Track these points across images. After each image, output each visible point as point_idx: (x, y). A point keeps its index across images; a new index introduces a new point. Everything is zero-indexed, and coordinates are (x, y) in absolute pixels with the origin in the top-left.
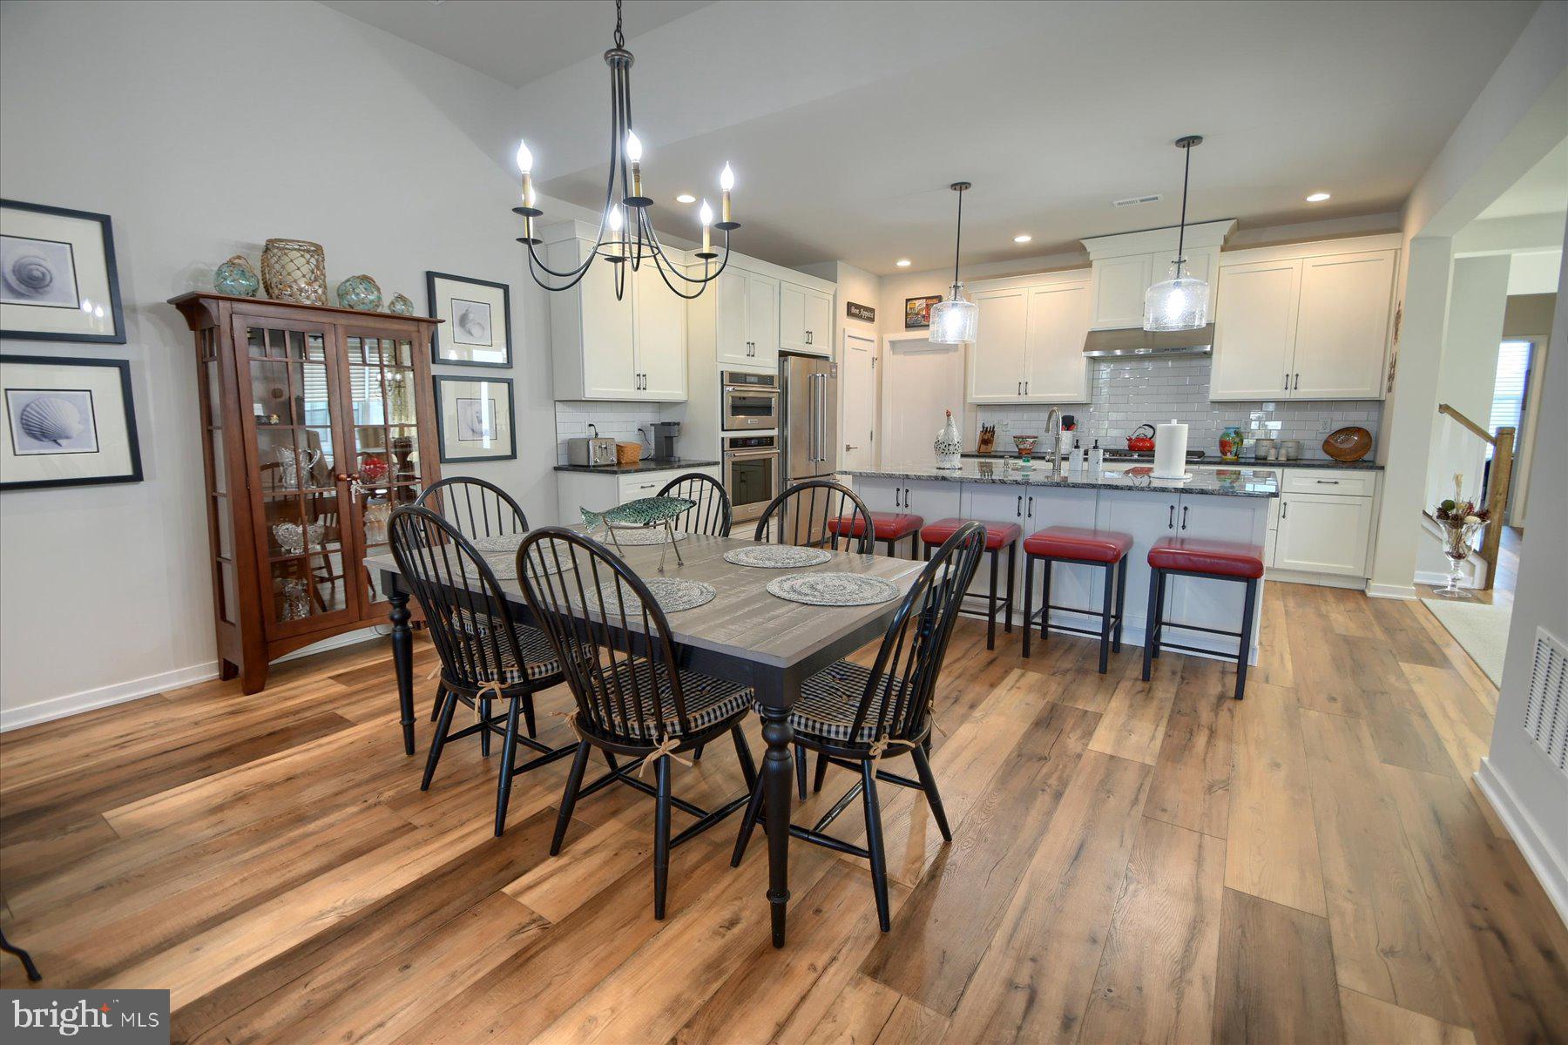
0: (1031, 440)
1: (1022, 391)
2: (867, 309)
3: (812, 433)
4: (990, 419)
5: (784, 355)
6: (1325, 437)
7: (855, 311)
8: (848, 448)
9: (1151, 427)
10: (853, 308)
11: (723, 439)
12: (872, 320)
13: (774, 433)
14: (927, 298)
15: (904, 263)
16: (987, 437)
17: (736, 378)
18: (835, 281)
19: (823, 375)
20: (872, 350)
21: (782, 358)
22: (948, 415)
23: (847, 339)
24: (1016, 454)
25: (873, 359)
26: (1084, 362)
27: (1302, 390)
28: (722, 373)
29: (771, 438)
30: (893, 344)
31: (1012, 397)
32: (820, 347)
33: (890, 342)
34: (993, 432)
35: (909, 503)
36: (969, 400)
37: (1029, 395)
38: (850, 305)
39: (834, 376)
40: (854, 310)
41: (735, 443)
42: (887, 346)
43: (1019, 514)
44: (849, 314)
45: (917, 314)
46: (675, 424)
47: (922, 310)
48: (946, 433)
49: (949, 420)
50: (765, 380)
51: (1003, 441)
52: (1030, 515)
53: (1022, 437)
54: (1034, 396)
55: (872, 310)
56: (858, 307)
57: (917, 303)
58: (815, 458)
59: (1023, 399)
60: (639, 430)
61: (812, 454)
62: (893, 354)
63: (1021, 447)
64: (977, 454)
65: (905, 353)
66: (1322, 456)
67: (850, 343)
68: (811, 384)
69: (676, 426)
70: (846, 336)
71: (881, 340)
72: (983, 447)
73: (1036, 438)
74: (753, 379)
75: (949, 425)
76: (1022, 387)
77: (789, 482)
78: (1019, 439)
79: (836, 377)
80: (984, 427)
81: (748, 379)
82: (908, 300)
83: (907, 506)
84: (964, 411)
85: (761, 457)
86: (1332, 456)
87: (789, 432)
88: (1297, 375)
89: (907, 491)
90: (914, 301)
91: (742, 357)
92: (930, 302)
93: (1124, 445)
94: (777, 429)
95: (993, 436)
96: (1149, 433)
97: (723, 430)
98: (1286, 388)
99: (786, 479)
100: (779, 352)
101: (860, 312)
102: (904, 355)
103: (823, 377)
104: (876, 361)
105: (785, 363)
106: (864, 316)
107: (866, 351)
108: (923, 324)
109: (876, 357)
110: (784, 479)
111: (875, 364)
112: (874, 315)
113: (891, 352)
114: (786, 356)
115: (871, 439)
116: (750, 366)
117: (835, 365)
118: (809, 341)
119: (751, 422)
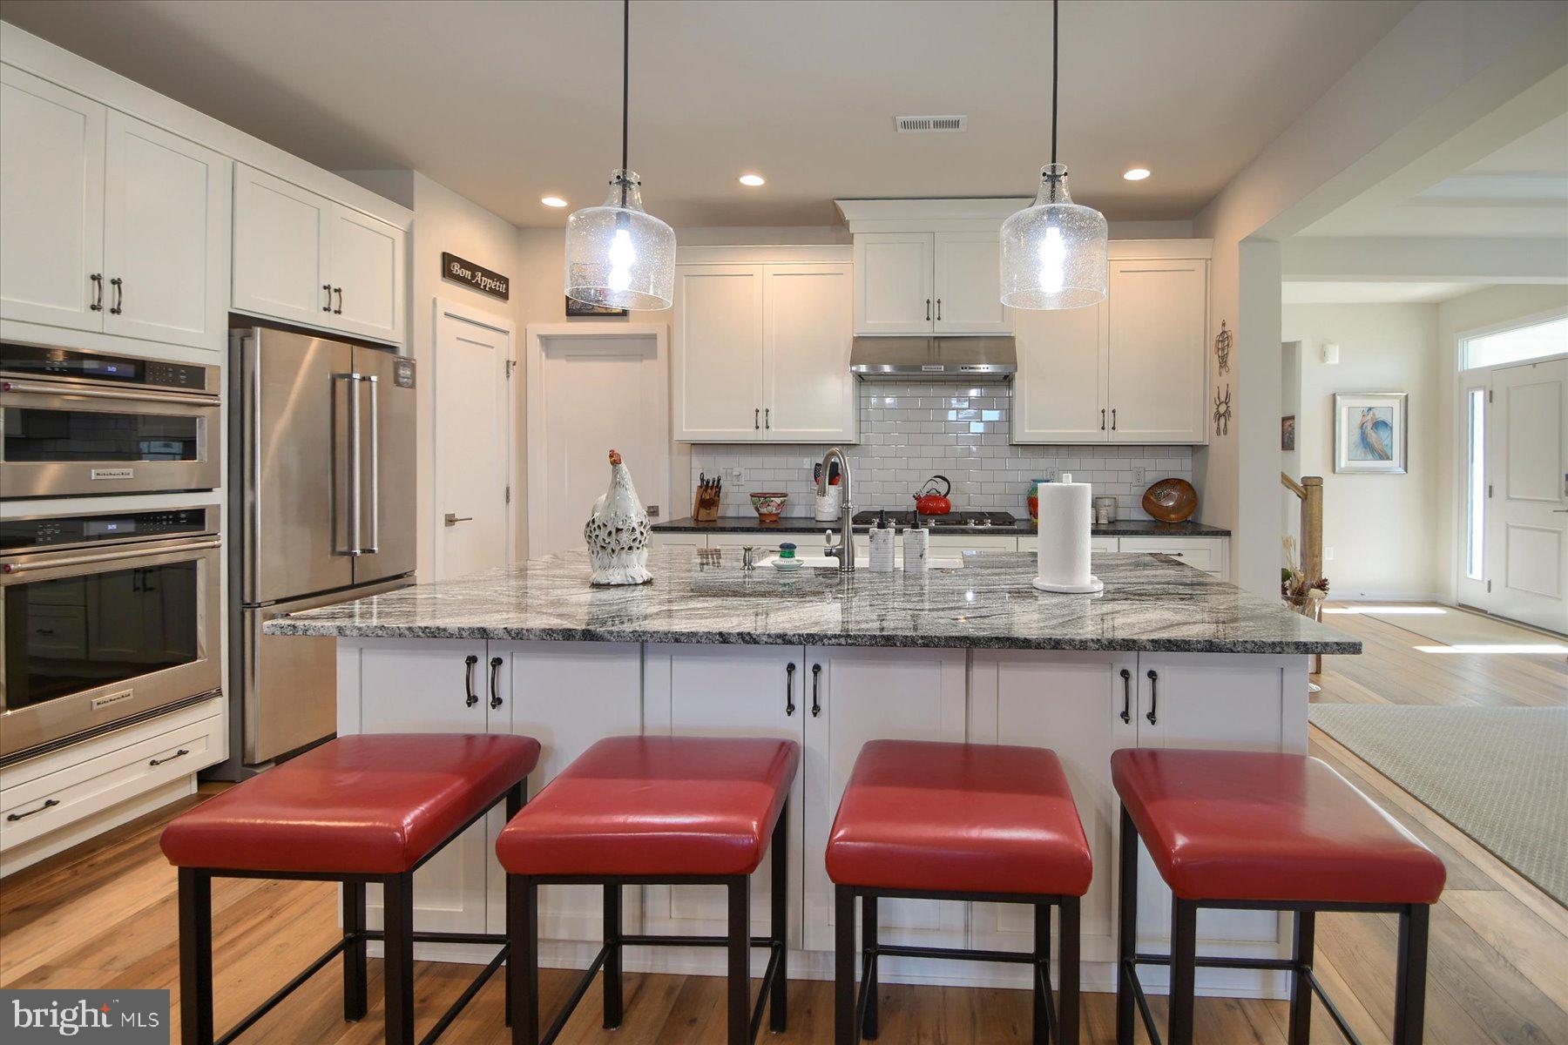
0: (778, 500)
1: (762, 423)
2: (490, 274)
4: (714, 467)
5: (241, 324)
6: (1142, 491)
7: (452, 267)
8: (450, 520)
9: (944, 479)
10: (458, 265)
12: (504, 296)
13: (214, 499)
15: (553, 202)
16: (709, 495)
18: (410, 207)
19: (366, 378)
20: (505, 347)
21: (238, 332)
22: (615, 461)
23: (444, 321)
24: (754, 524)
25: (508, 362)
26: (849, 381)
27: (1120, 431)
29: (196, 514)
30: (546, 341)
31: (747, 434)
32: (371, 323)
33: (539, 337)
34: (719, 487)
35: (503, 693)
36: (676, 437)
37: (773, 429)
38: (448, 260)
39: (404, 384)
40: (456, 268)
42: (534, 346)
43: (791, 708)
44: (447, 273)
48: (612, 501)
49: (616, 472)
51: (736, 503)
52: (816, 709)
53: (764, 496)
54: (778, 432)
55: (505, 281)
59: (762, 436)
62: (548, 356)
63: (764, 510)
64: (692, 524)
65: (569, 357)
66: (1140, 515)
67: (450, 327)
70: (440, 314)
71: (523, 332)
72: (703, 512)
73: (785, 495)
74: (112, 369)
75: (616, 484)
76: (761, 417)
77: (261, 610)
78: (760, 498)
79: (413, 386)
80: (702, 480)
83: (497, 702)
84: (671, 453)
86: (1154, 517)
87: (259, 497)
88: (1114, 411)
89: (497, 662)
93: (911, 505)
94: (219, 489)
95: (718, 494)
96: (943, 487)
98: (1103, 428)
99: (249, 604)
100: (231, 314)
101: (474, 276)
102: (567, 361)
103: (367, 383)
104: (514, 365)
105: (247, 342)
106: (485, 286)
107: (493, 347)
108: (596, 311)
109: (512, 359)
110: (243, 606)
111: (511, 371)
112: (507, 289)
113: (544, 354)
114: (251, 328)
115: (508, 497)
116: (103, 333)
117: (410, 363)
118: (334, 307)
119: (99, 477)
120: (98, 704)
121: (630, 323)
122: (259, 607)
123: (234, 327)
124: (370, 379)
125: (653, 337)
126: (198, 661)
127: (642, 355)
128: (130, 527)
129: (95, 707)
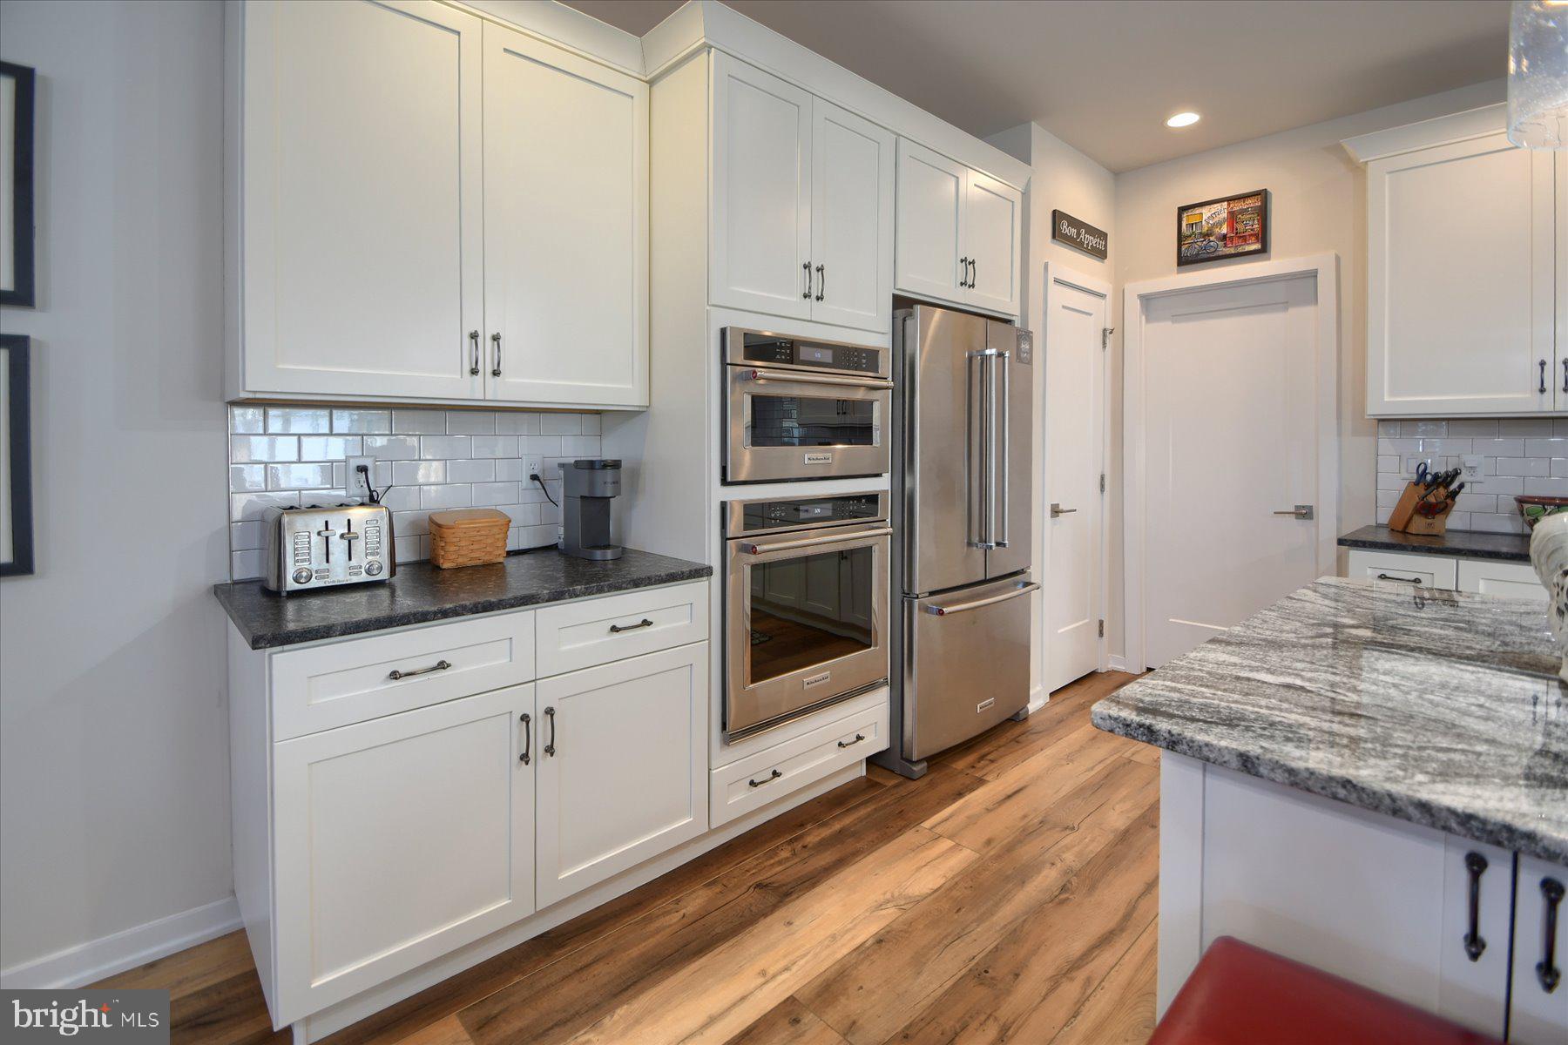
1: (1550, 383)
2: (1092, 231)
3: (975, 484)
5: (903, 304)
7: (1065, 229)
8: (1056, 511)
10: (1065, 223)
11: (724, 506)
12: (1101, 254)
13: (882, 484)
14: (1229, 200)
15: (1183, 119)
17: (763, 349)
18: (1027, 160)
19: (1001, 355)
20: (1102, 313)
21: (901, 313)
23: (1054, 289)
25: (1105, 330)
28: (723, 332)
29: (872, 499)
30: (1147, 300)
32: (995, 295)
33: (1141, 297)
38: (1057, 216)
39: (1025, 360)
40: (1064, 226)
41: (760, 516)
42: (1133, 306)
44: (1056, 234)
45: (1208, 235)
46: (605, 465)
47: (1220, 224)
50: (853, 358)
55: (1103, 236)
56: (1074, 222)
57: (1206, 212)
58: (984, 540)
59: (1555, 405)
60: (534, 477)
61: (977, 534)
62: (1148, 321)
65: (1176, 318)
67: (1058, 295)
68: (974, 372)
69: (609, 473)
70: (1051, 281)
71: (1121, 295)
72: (1414, 520)
74: (818, 355)
76: (1553, 374)
77: (916, 602)
79: (1030, 362)
80: (1421, 474)
81: (804, 353)
82: (1182, 210)
83: (1552, 976)
84: (1339, 434)
85: (840, 547)
87: (917, 482)
89: (1555, 890)
90: (1198, 211)
91: (790, 301)
92: (1237, 206)
94: (887, 477)
97: (724, 482)
99: (908, 594)
100: (894, 296)
101: (1079, 234)
102: (1173, 322)
103: (1001, 359)
104: (1111, 333)
105: (908, 322)
106: (1088, 244)
107: (1090, 315)
108: (1220, 253)
109: (1109, 327)
110: (905, 596)
111: (1108, 341)
112: (1106, 246)
113: (1144, 317)
114: (912, 308)
115: (1102, 486)
116: (811, 321)
117: (1026, 335)
118: (970, 282)
119: (812, 462)
120: (808, 684)
121: (1271, 262)
122: (918, 598)
123: (897, 309)
124: (1003, 355)
125: (1313, 275)
126: (872, 648)
127: (1287, 302)
128: (827, 510)
129: (806, 687)
